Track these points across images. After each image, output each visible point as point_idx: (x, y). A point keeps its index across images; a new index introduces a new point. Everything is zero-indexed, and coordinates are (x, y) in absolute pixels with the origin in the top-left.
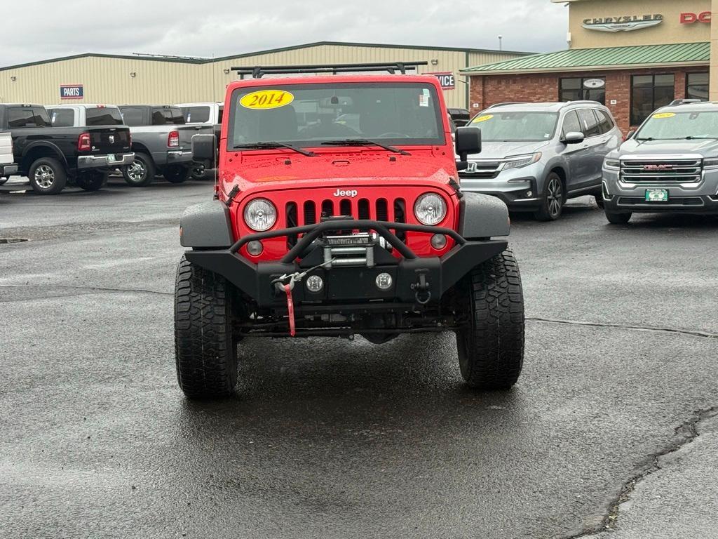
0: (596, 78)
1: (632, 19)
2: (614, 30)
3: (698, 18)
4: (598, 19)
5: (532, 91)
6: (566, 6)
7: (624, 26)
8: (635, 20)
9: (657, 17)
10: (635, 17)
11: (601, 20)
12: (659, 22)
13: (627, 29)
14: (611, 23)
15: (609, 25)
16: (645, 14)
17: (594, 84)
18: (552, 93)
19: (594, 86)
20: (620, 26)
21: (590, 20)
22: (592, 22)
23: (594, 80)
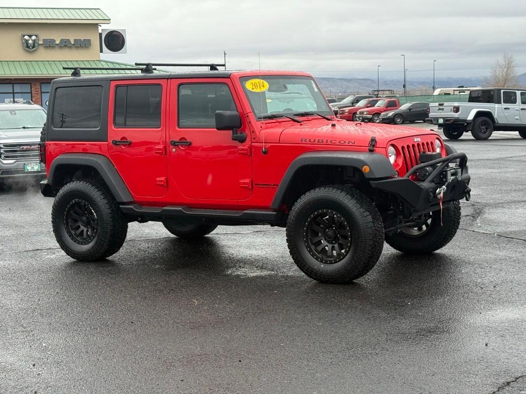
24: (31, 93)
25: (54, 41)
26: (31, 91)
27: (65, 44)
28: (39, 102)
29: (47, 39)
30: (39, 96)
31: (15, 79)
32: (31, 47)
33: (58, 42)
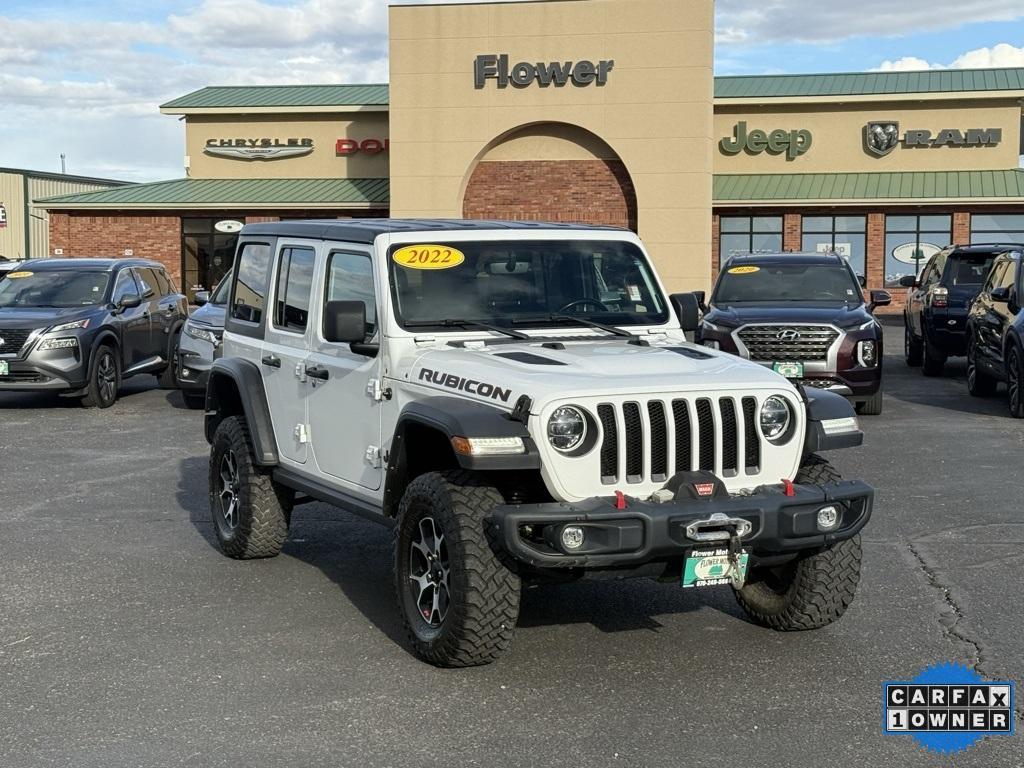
0: (230, 219)
1: (273, 144)
2: (250, 156)
3: (359, 146)
4: (226, 140)
5: (141, 234)
6: (180, 119)
7: (263, 152)
8: (277, 144)
9: (307, 142)
10: (277, 141)
11: (230, 141)
12: (309, 149)
13: (267, 156)
14: (245, 146)
15: (243, 149)
16: (290, 138)
17: (229, 227)
18: (171, 237)
19: (230, 231)
20: (257, 152)
21: (215, 141)
22: (218, 143)
23: (229, 222)
24: (866, 233)
25: (928, 134)
26: (867, 229)
27: (950, 139)
28: (880, 250)
29: (916, 132)
30: (880, 240)
31: (837, 207)
32: (883, 147)
33: (934, 136)
